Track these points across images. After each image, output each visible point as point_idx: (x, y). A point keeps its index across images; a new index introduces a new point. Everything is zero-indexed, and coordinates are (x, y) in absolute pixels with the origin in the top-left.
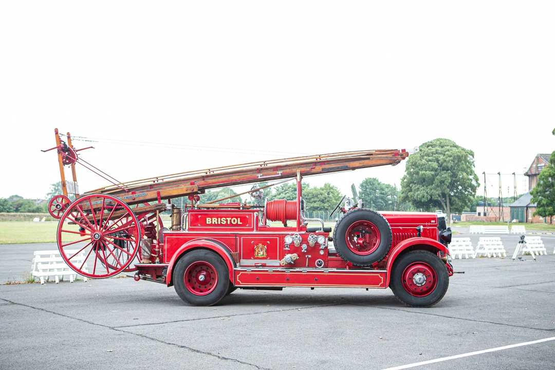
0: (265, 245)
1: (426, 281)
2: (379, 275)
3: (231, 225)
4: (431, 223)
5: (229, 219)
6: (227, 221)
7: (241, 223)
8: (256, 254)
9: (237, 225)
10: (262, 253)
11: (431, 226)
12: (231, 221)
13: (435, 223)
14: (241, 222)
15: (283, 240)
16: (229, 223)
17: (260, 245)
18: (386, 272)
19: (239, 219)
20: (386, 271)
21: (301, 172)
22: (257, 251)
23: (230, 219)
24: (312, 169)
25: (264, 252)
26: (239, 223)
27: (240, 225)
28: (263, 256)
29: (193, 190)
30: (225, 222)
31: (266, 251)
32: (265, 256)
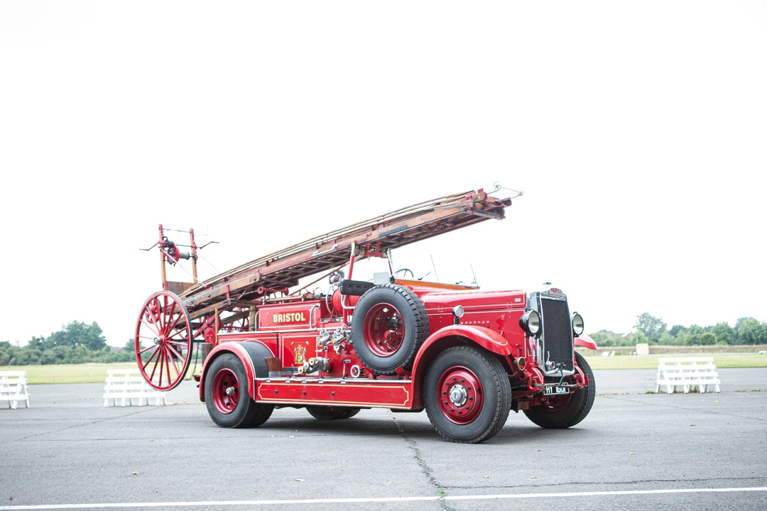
0: (304, 347)
1: (467, 397)
2: (403, 387)
3: (295, 322)
4: (514, 302)
6: (291, 317)
7: (304, 319)
9: (300, 322)
11: (514, 307)
12: (294, 316)
13: (522, 302)
14: (304, 317)
16: (293, 320)
18: (410, 383)
19: (302, 314)
20: (410, 381)
21: (356, 242)
23: (294, 314)
24: (368, 236)
26: (302, 319)
27: (303, 323)
29: (255, 280)
30: (289, 319)
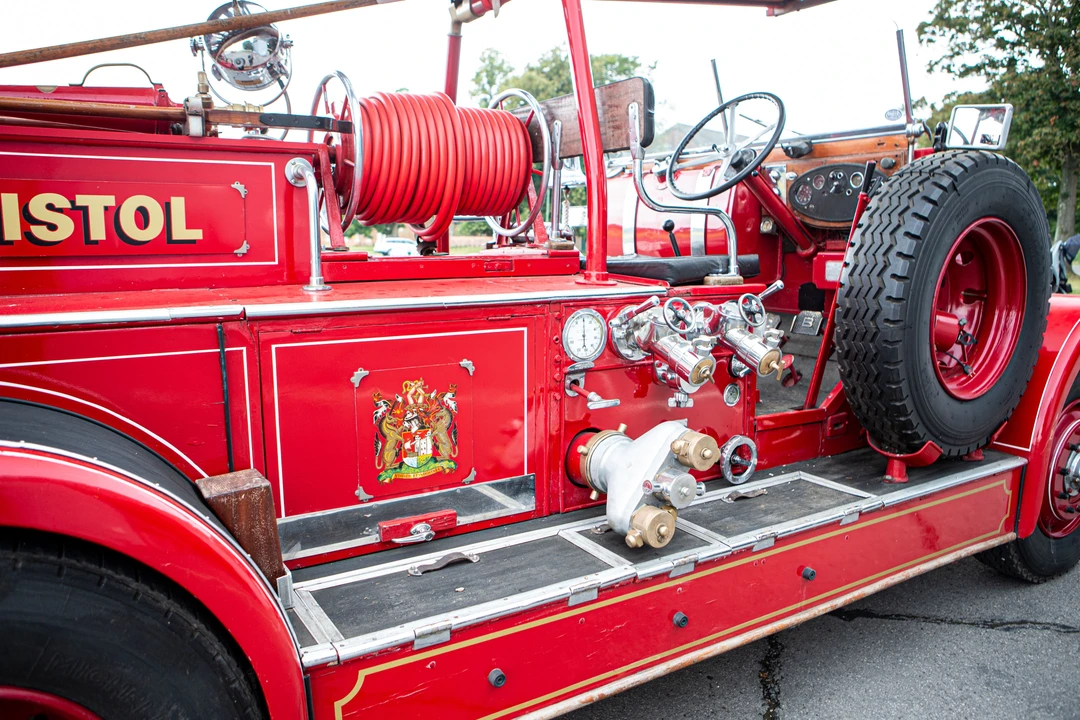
0: (442, 391)
3: (119, 245)
5: (96, 204)
6: (80, 215)
7: (197, 234)
8: (389, 456)
9: (165, 246)
10: (425, 446)
12: (112, 215)
14: (190, 224)
15: (558, 345)
16: (98, 232)
17: (415, 391)
19: (178, 204)
22: (392, 435)
23: (110, 200)
25: (443, 437)
26: (180, 232)
27: (187, 249)
28: (433, 468)
30: (66, 228)
31: (450, 430)
32: (447, 465)
